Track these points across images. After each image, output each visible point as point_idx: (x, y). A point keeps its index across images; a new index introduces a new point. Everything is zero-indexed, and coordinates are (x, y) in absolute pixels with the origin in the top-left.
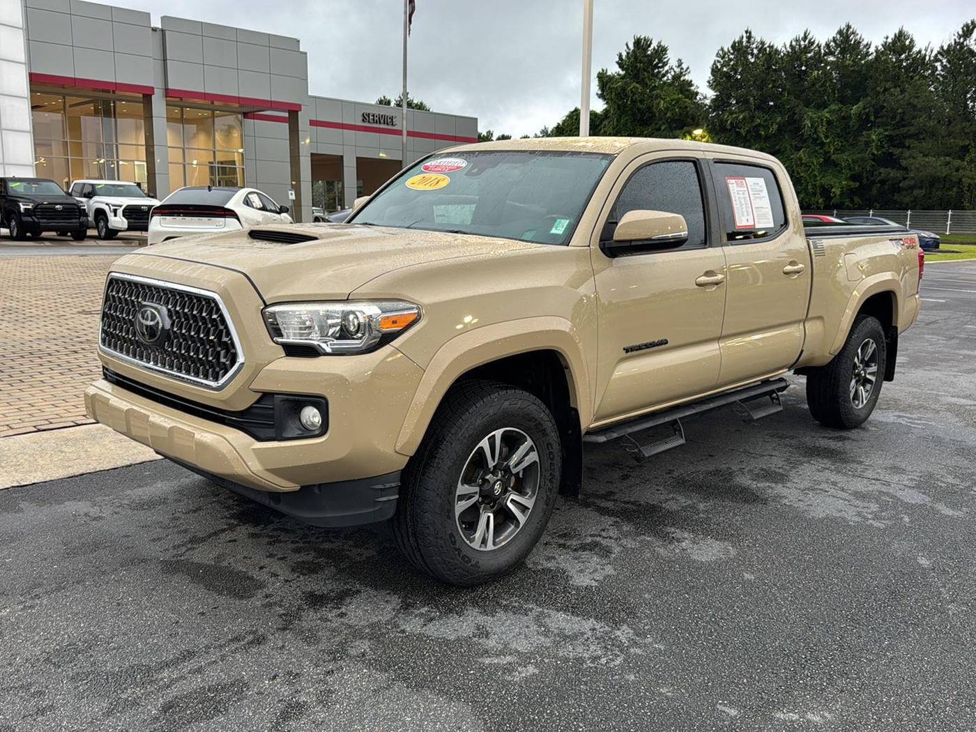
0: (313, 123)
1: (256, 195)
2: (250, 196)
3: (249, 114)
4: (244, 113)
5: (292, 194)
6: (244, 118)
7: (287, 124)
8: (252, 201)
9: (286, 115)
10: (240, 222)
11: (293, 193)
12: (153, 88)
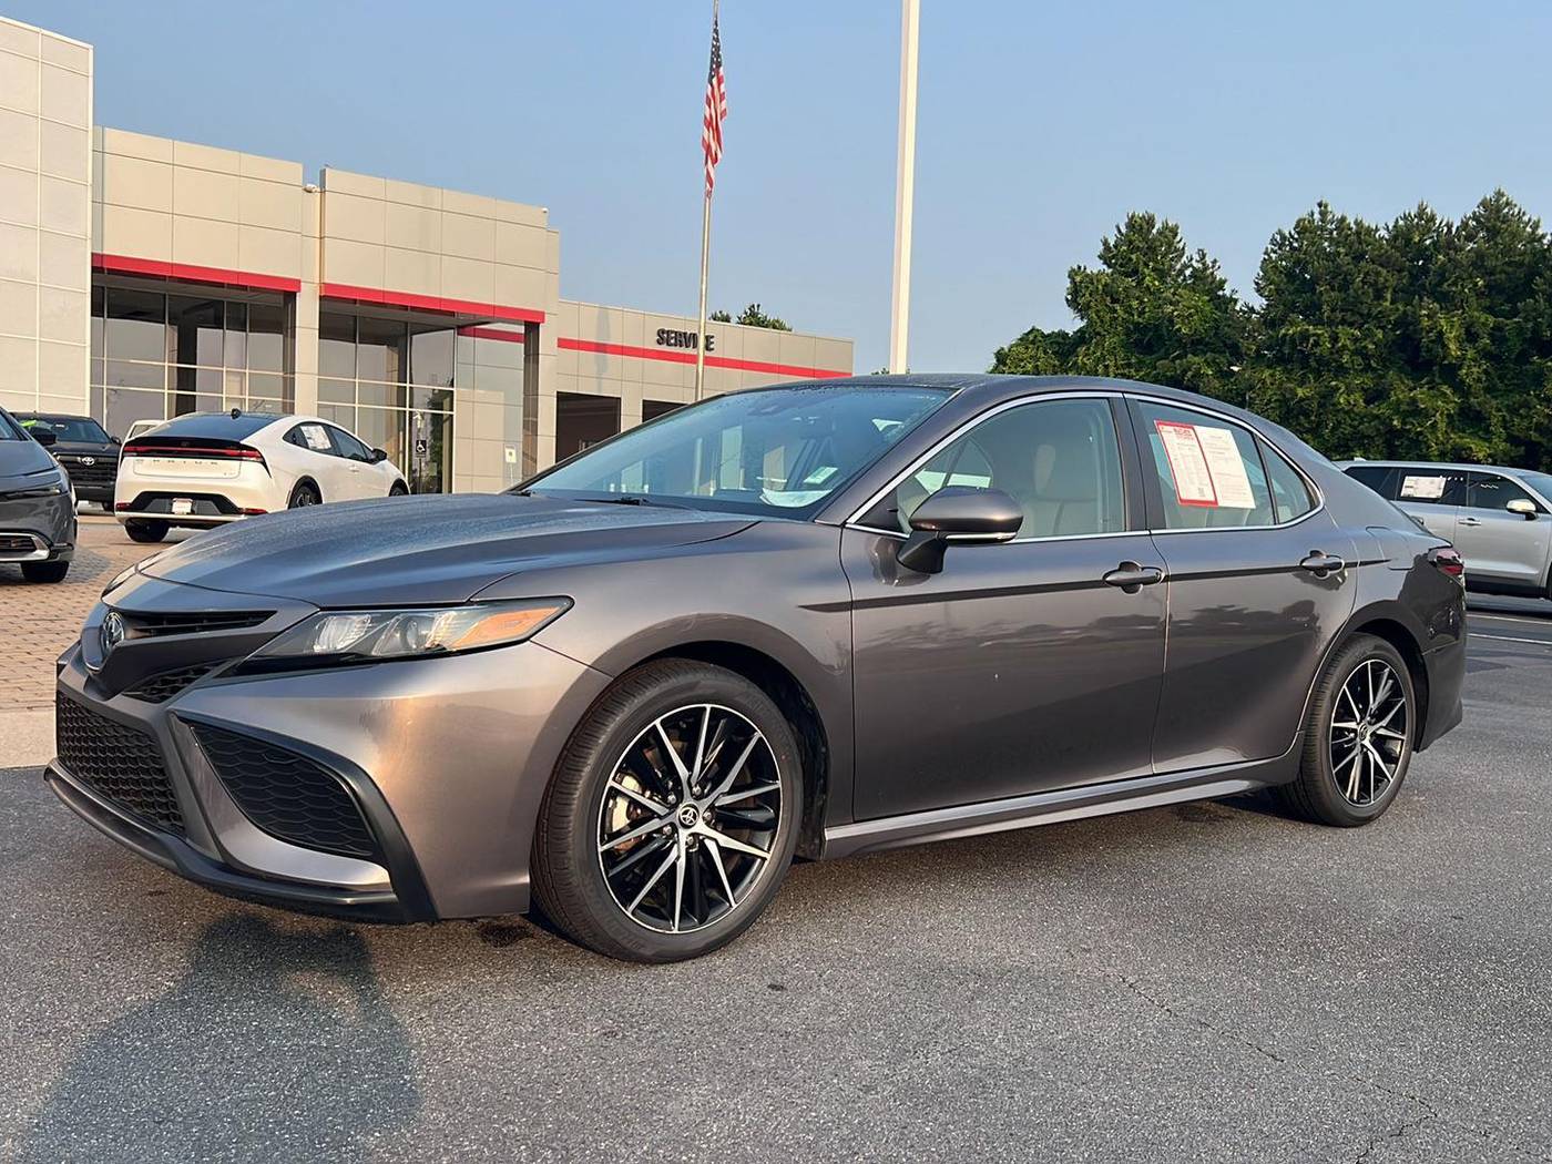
0: (564, 343)
1: (320, 427)
2: (303, 428)
3: (466, 329)
4: (459, 327)
5: (511, 454)
6: (458, 334)
7: (523, 345)
8: (306, 435)
9: (521, 329)
10: (266, 467)
11: (514, 452)
12: (299, 281)
